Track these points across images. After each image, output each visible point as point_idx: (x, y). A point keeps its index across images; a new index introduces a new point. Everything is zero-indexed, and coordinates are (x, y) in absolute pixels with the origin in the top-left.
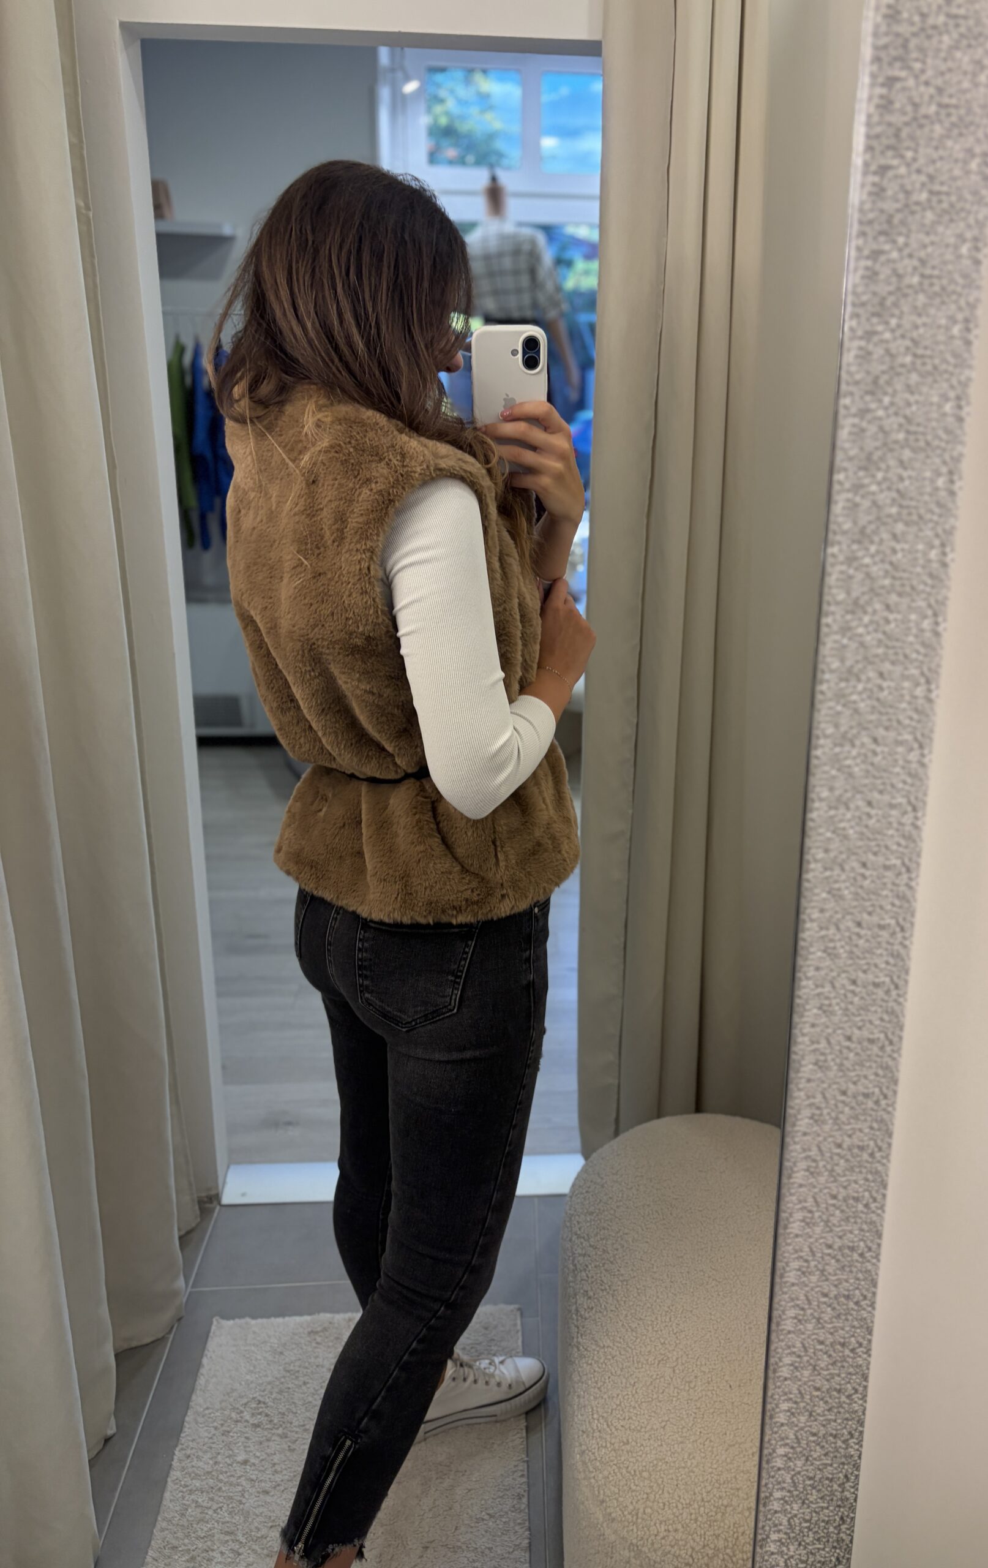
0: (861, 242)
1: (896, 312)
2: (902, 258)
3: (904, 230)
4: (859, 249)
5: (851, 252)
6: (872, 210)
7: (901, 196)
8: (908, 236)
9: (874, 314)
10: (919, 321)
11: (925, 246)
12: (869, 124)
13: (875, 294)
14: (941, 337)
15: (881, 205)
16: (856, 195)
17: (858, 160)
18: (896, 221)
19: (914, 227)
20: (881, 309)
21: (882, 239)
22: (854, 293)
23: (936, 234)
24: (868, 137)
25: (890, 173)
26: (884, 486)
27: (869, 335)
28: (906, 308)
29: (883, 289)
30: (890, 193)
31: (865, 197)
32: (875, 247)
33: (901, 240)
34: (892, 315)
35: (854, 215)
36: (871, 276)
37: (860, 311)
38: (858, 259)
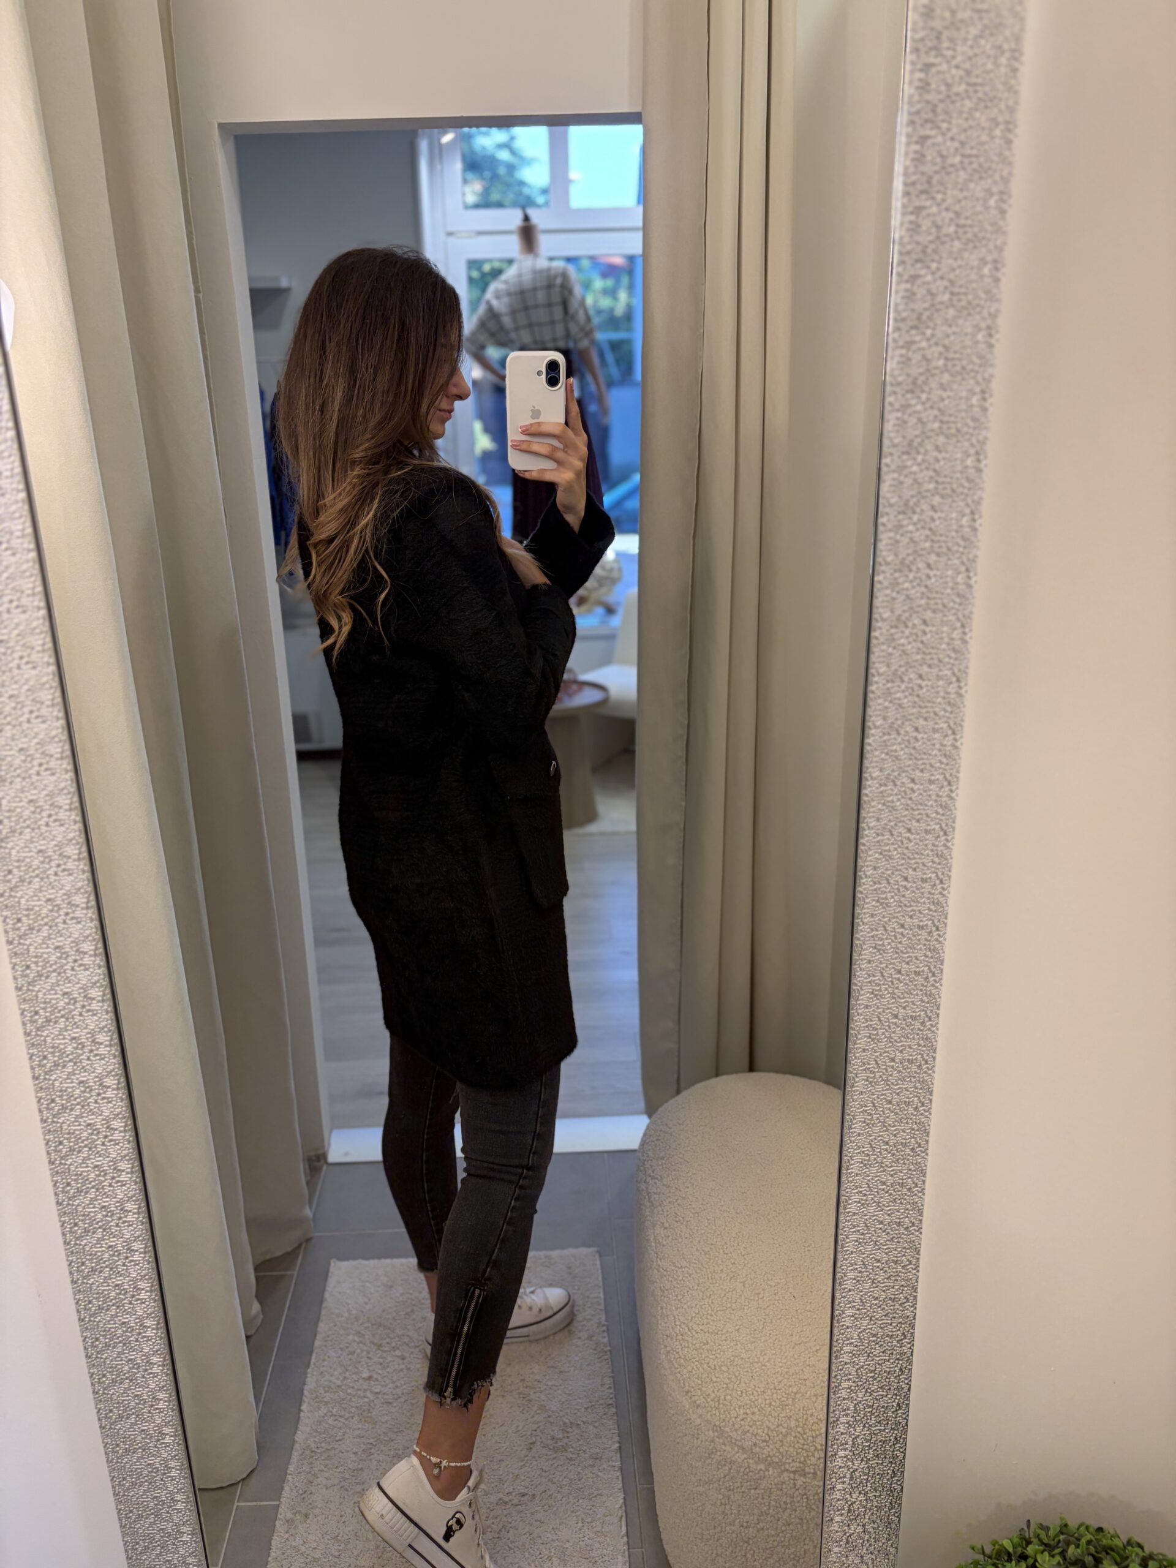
11: (953, 270)
23: (962, 259)
26: (923, 467)
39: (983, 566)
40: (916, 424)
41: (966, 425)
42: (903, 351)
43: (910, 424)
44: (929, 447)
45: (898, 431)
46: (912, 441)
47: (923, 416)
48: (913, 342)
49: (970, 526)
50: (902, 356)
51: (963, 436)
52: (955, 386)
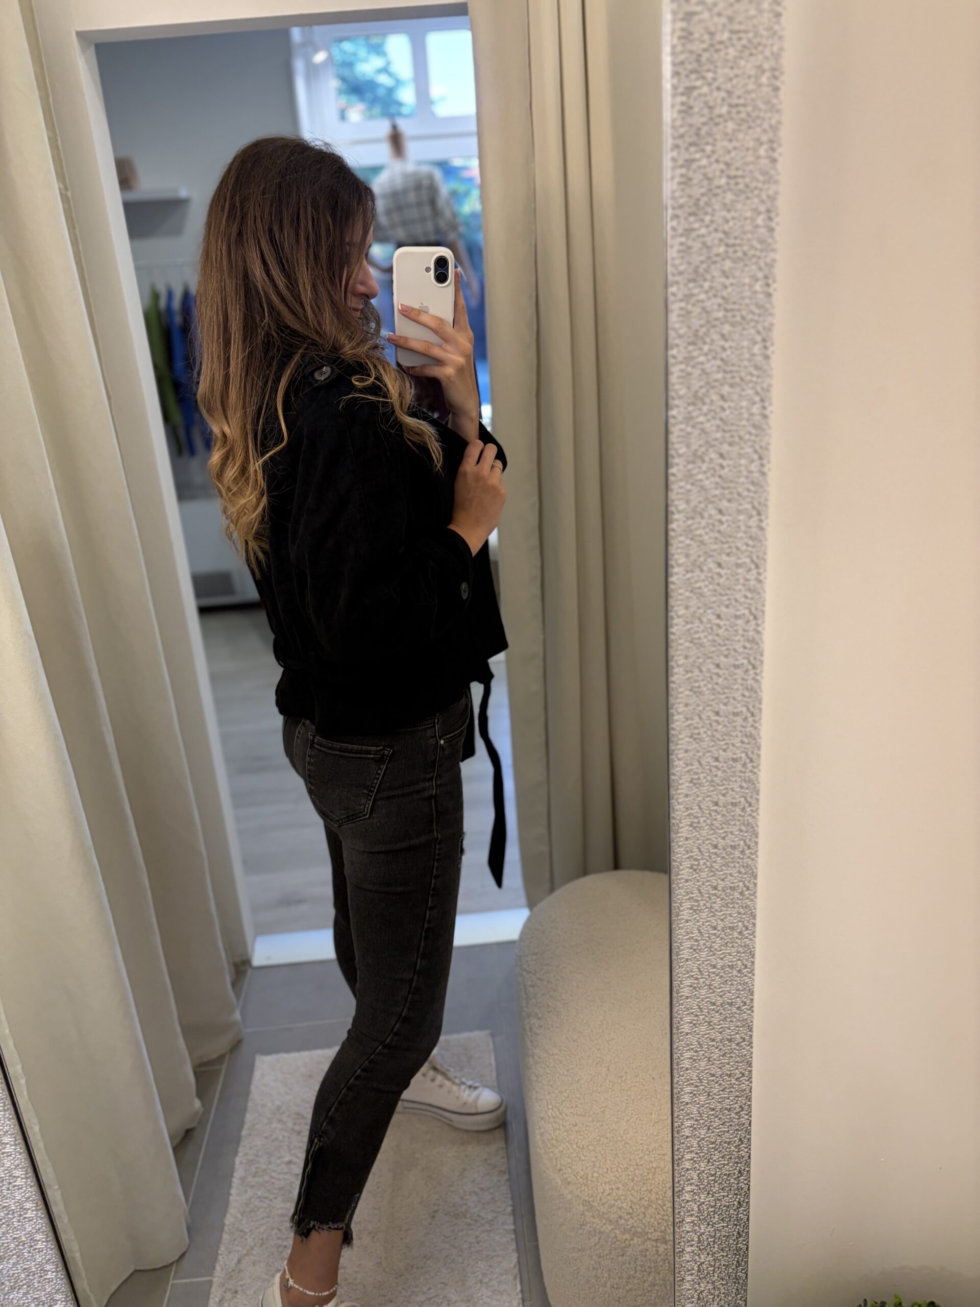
0: (675, 154)
1: (709, 210)
2: (710, 164)
3: (710, 140)
4: (674, 160)
5: (667, 163)
6: (682, 126)
7: (706, 111)
8: (714, 145)
9: (690, 214)
10: (729, 216)
12: (673, 54)
13: (690, 196)
14: (749, 228)
15: (689, 120)
16: (668, 115)
17: (667, 85)
18: (703, 132)
19: (718, 137)
20: (696, 209)
21: (693, 149)
22: (673, 198)
24: (674, 64)
25: (695, 93)
27: (688, 231)
28: (717, 207)
29: (697, 192)
30: (696, 110)
31: (675, 115)
32: (687, 157)
33: (709, 148)
34: (706, 214)
35: (667, 131)
36: (686, 182)
37: (679, 212)
38: (674, 168)
39: (778, 335)
40: (701, 249)
41: (752, 247)
42: (683, 171)
43: (694, 250)
44: (716, 273)
45: (682, 258)
46: (697, 267)
47: (708, 240)
48: (693, 160)
49: (763, 292)
50: (682, 176)
51: (750, 259)
52: (739, 206)
